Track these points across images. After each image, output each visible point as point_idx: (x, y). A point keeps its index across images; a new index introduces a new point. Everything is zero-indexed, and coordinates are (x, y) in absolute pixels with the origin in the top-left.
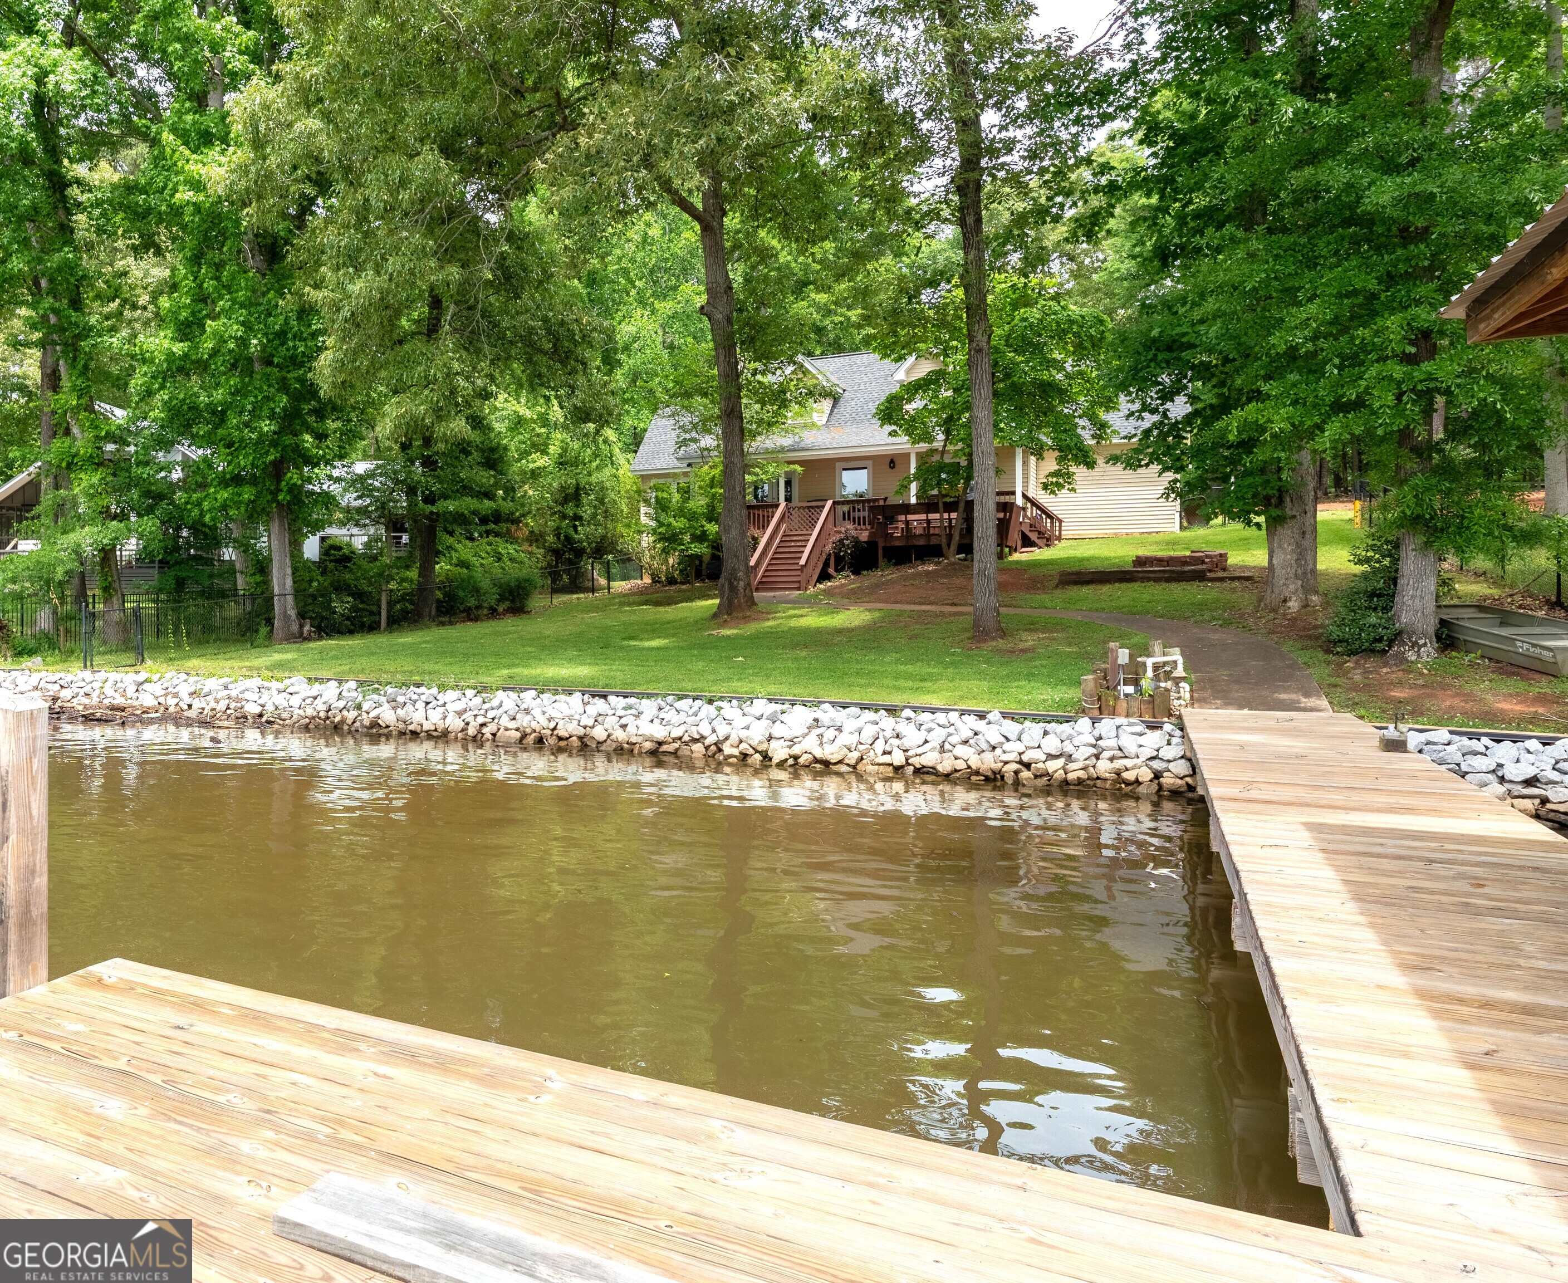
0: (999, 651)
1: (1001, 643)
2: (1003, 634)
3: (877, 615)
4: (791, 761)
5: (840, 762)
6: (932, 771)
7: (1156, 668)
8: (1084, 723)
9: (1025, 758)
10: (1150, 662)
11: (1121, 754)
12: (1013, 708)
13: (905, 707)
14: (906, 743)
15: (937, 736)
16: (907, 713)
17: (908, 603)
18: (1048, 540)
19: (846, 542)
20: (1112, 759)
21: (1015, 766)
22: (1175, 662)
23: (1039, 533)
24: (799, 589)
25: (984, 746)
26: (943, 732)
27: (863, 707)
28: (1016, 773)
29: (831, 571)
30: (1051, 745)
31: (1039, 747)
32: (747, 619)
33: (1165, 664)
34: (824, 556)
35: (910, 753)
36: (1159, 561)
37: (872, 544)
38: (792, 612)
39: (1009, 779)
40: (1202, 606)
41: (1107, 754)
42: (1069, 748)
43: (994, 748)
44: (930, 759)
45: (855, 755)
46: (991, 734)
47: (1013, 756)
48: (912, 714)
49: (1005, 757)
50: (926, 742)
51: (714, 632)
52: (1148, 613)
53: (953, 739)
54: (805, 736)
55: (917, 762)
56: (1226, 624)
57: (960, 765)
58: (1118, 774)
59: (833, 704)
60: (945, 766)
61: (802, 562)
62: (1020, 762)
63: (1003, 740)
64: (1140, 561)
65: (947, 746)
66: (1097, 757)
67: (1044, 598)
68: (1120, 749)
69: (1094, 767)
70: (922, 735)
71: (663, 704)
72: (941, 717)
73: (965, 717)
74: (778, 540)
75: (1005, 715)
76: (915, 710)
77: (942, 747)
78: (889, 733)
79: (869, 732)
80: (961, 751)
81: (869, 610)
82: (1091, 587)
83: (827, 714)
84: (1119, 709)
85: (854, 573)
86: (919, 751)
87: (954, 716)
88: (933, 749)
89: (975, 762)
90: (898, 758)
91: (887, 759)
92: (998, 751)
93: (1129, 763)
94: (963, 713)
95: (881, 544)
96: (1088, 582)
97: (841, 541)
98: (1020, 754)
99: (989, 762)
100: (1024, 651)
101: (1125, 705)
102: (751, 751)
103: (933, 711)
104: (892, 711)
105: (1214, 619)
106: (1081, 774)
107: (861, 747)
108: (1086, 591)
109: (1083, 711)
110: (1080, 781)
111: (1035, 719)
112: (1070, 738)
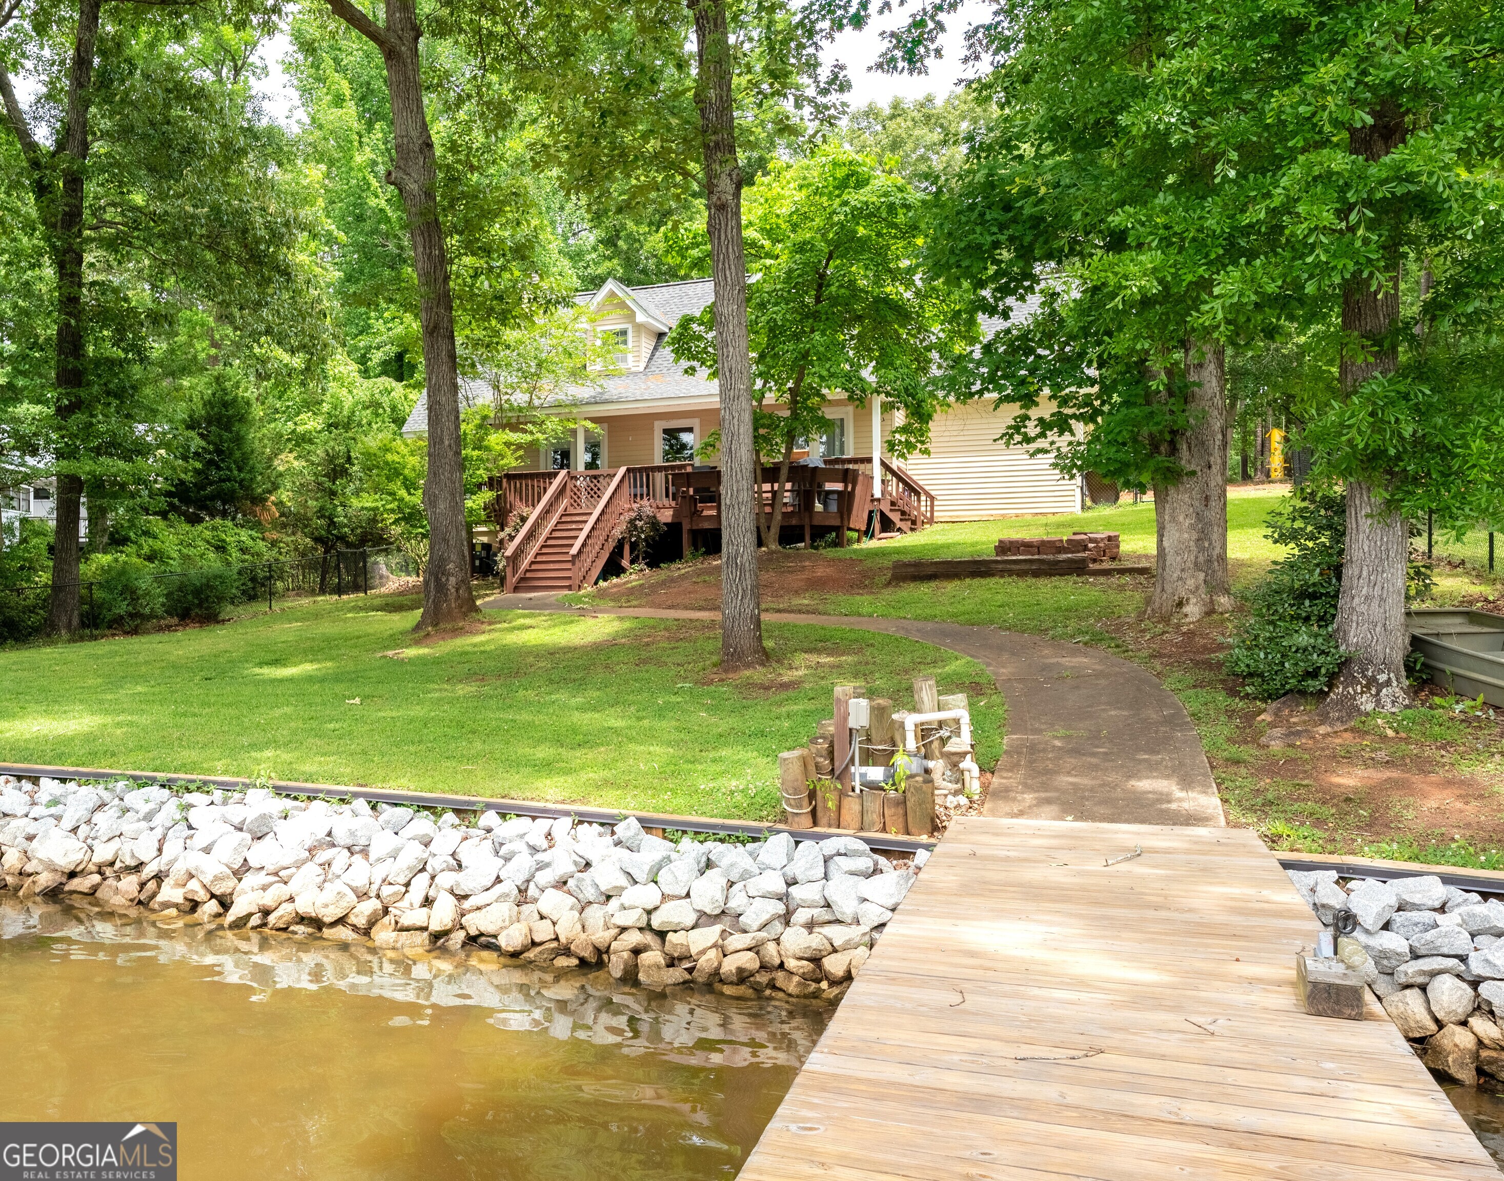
0: (750, 685)
1: (758, 674)
2: (765, 657)
3: (627, 625)
4: (255, 920)
5: (341, 921)
7: (924, 732)
8: (779, 844)
9: (658, 920)
10: (910, 720)
11: (828, 917)
12: (671, 808)
13: (489, 806)
14: (465, 882)
16: (490, 818)
17: (686, 608)
18: (914, 522)
19: (639, 524)
20: (810, 926)
21: (634, 938)
22: (957, 721)
23: (903, 513)
24: (569, 588)
25: (591, 892)
28: (637, 951)
29: (625, 563)
30: (711, 890)
31: (688, 895)
32: (457, 632)
33: (941, 724)
34: (611, 545)
35: (467, 904)
36: (1027, 546)
37: (674, 528)
38: (521, 621)
40: (1070, 611)
41: (802, 916)
42: (738, 899)
43: (608, 897)
44: (494, 918)
47: (636, 916)
49: (623, 919)
50: (498, 880)
51: (390, 653)
52: (992, 622)
53: (543, 877)
54: (299, 865)
55: (476, 923)
56: (1095, 640)
57: (543, 932)
58: (816, 960)
61: (574, 551)
62: (650, 928)
63: (623, 881)
64: (1004, 547)
66: (787, 919)
67: (864, 602)
68: (828, 906)
69: (777, 941)
70: (498, 864)
71: (106, 796)
74: (554, 521)
75: (647, 825)
77: (522, 891)
78: (441, 862)
80: (551, 900)
81: (621, 619)
82: (933, 584)
84: (846, 816)
85: (651, 565)
86: (483, 899)
87: (562, 826)
88: (504, 897)
89: (567, 928)
92: (614, 903)
93: (839, 935)
95: (686, 527)
96: (931, 578)
97: (632, 522)
98: (649, 912)
99: (592, 928)
100: (785, 686)
101: (856, 807)
102: (202, 895)
103: (531, 813)
104: (465, 812)
105: (1081, 632)
106: (748, 961)
108: (925, 589)
109: (784, 817)
110: (743, 977)
111: (700, 832)
112: (746, 877)
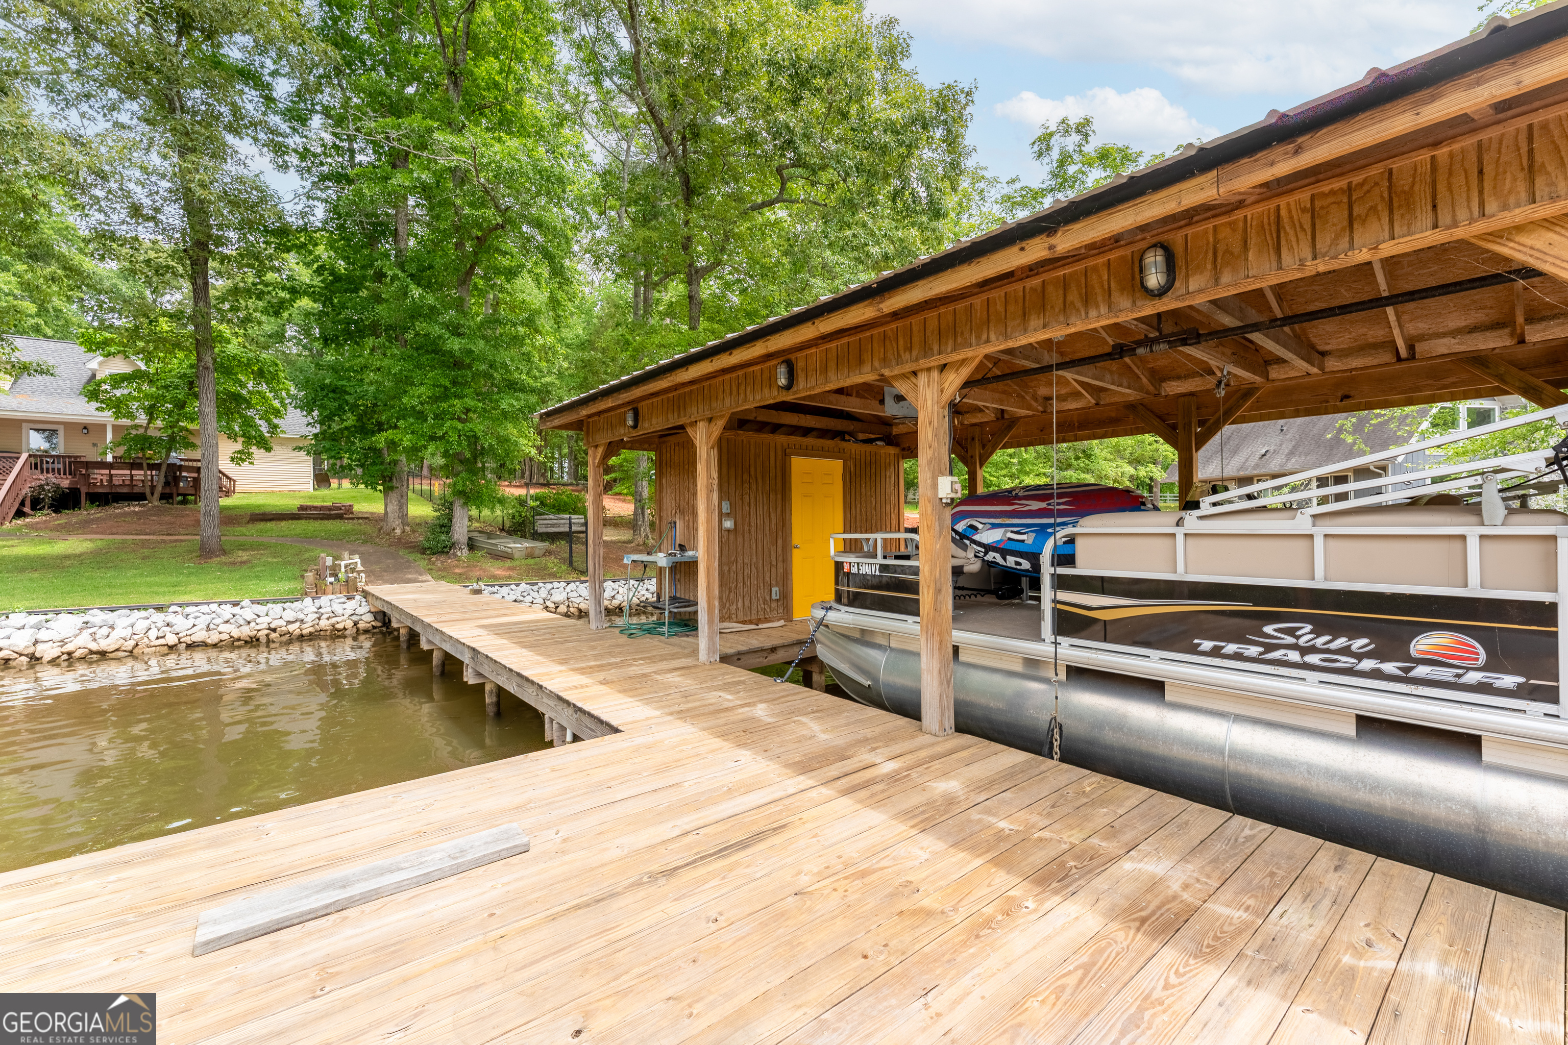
6: (204, 645)
8: (309, 600)
9: (273, 626)
10: (343, 564)
12: (258, 597)
13: (170, 605)
14: (177, 628)
15: (203, 622)
16: (174, 608)
18: (227, 492)
19: (47, 487)
20: (328, 619)
21: (266, 632)
22: (356, 563)
23: (221, 488)
25: (242, 622)
26: (208, 618)
27: (132, 609)
28: (267, 635)
29: (27, 510)
30: (289, 615)
31: (281, 618)
34: (20, 498)
36: (315, 508)
39: (263, 640)
41: (325, 617)
42: (301, 616)
43: (249, 623)
44: (199, 636)
45: (132, 643)
46: (248, 614)
47: (265, 626)
48: (178, 609)
50: (194, 626)
53: (217, 621)
56: (365, 542)
57: (225, 637)
58: (333, 626)
59: (101, 609)
60: (214, 638)
62: (270, 629)
63: (255, 617)
64: (303, 508)
65: (212, 626)
68: (333, 612)
70: (191, 622)
72: (204, 608)
73: (223, 606)
75: (253, 602)
76: (180, 605)
78: (160, 624)
79: (141, 626)
80: (222, 628)
81: (90, 540)
82: (273, 522)
83: (95, 617)
84: (327, 591)
86: (189, 632)
87: (214, 607)
88: (202, 629)
89: (236, 633)
90: (171, 639)
91: (162, 641)
93: (338, 620)
94: (220, 604)
95: (84, 490)
96: (270, 520)
98: (268, 624)
99: (246, 632)
101: (331, 588)
103: (196, 605)
104: (160, 609)
107: (135, 637)
111: (275, 602)
112: (301, 610)
